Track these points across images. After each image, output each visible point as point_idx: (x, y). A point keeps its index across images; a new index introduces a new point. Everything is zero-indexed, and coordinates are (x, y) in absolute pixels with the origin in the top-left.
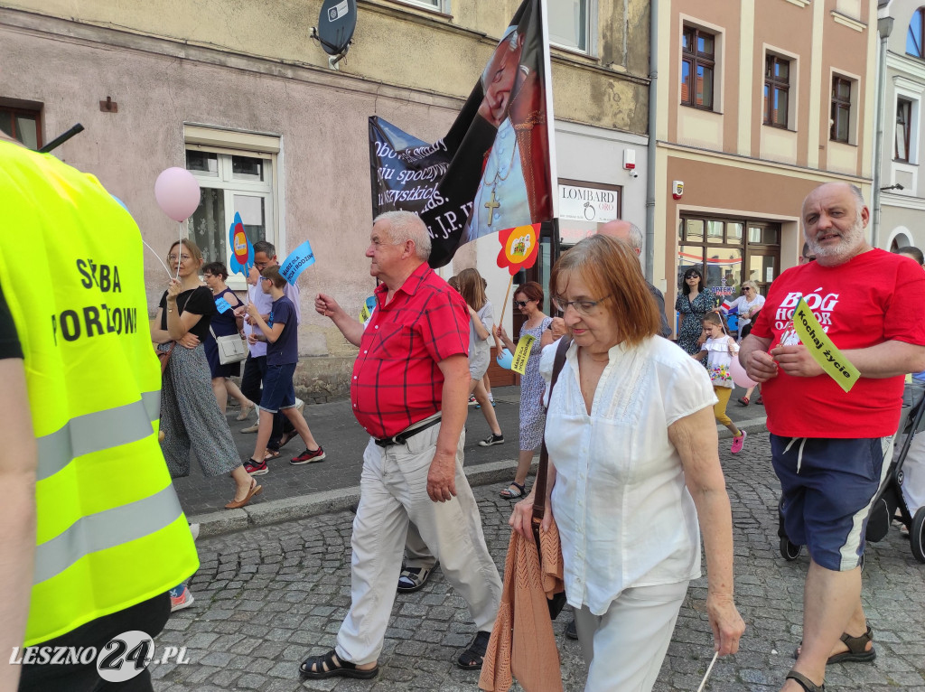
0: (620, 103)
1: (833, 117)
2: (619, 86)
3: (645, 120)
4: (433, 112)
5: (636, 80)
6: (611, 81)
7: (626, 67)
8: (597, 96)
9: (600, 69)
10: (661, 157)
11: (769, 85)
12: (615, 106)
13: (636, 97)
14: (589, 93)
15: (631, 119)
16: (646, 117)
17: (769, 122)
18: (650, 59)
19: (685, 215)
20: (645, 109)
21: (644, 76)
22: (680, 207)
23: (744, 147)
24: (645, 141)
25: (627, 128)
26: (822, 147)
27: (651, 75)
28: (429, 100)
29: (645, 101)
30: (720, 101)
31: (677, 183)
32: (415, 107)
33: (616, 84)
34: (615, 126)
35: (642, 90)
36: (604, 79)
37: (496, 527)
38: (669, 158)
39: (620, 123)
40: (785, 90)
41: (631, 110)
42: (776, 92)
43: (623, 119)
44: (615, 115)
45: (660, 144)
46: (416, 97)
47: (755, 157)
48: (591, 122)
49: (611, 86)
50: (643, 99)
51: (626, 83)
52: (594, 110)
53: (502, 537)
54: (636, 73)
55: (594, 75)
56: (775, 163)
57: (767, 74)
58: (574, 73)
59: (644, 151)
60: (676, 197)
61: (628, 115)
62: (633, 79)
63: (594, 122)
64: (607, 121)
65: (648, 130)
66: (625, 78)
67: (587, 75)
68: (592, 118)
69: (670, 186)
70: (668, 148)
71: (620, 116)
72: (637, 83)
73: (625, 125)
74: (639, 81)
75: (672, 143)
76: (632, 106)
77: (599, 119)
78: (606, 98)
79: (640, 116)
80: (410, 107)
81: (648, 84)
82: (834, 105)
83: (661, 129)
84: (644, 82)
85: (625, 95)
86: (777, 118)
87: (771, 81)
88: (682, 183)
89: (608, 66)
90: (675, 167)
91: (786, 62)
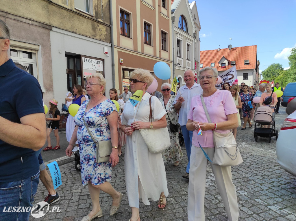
0: (102, 32)
1: (162, 43)
2: (101, 26)
3: (110, 38)
4: (31, 27)
5: (106, 25)
6: (98, 24)
7: (103, 20)
8: (94, 29)
9: (94, 20)
10: (116, 51)
11: (145, 32)
12: (100, 33)
13: (107, 30)
14: (91, 27)
15: (106, 38)
16: (110, 37)
17: (146, 43)
18: (110, 19)
19: (124, 69)
20: (110, 35)
21: (109, 24)
22: (122, 67)
23: (139, 50)
24: (110, 45)
25: (104, 40)
26: (160, 52)
27: (111, 24)
28: (30, 22)
29: (110, 32)
30: (132, 35)
31: (121, 59)
32: (24, 24)
33: (100, 25)
34: (100, 39)
35: (108, 28)
36: (96, 23)
37: (65, 182)
38: (118, 51)
39: (102, 38)
40: (150, 34)
41: (105, 35)
42: (147, 34)
43: (103, 37)
44: (100, 36)
45: (115, 47)
46: (24, 20)
47: (143, 53)
48: (92, 37)
49: (98, 26)
50: (109, 31)
51: (103, 25)
52: (93, 33)
53: (68, 185)
54: (106, 23)
55: (93, 22)
56: (148, 55)
57: (144, 28)
58: (86, 20)
59: (110, 48)
60: (121, 64)
61: (105, 36)
62: (105, 25)
63: (93, 37)
64: (97, 37)
65: (111, 42)
66: (103, 24)
67: (90, 21)
68: (93, 36)
69: (119, 60)
70: (118, 48)
71: (102, 36)
72: (106, 26)
73: (104, 39)
74: (107, 25)
75: (119, 47)
76: (106, 33)
77: (95, 36)
78: (97, 30)
79: (108, 37)
80: (21, 24)
81: (110, 27)
82: (162, 39)
83: (115, 42)
84: (109, 26)
85: (103, 29)
86: (148, 42)
87: (145, 30)
88: (122, 59)
89: (97, 19)
90: (120, 54)
91: (149, 26)
